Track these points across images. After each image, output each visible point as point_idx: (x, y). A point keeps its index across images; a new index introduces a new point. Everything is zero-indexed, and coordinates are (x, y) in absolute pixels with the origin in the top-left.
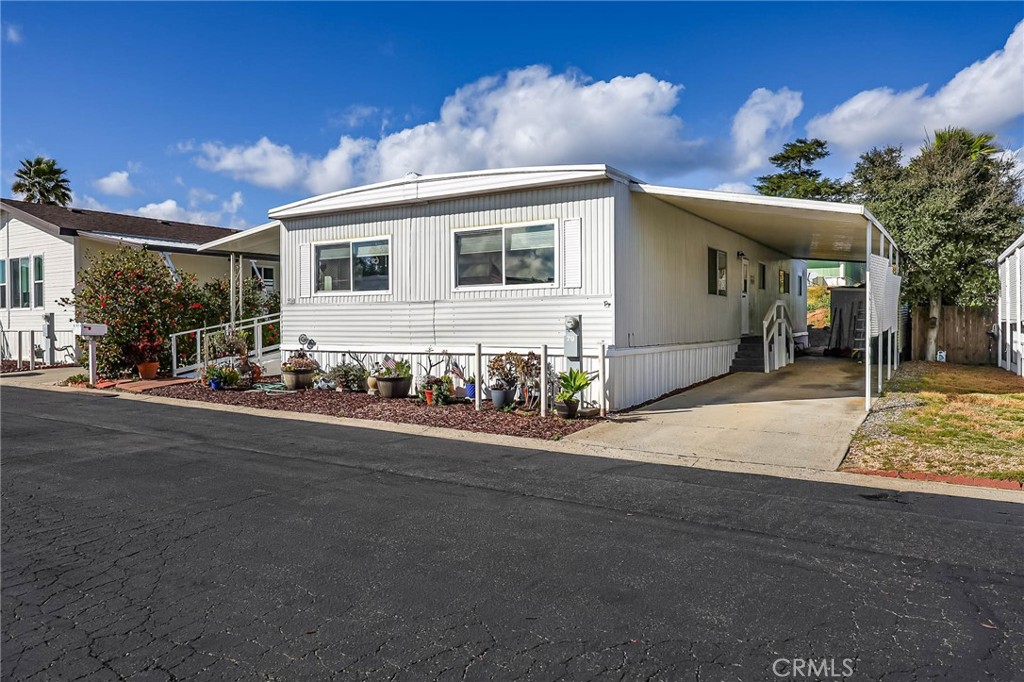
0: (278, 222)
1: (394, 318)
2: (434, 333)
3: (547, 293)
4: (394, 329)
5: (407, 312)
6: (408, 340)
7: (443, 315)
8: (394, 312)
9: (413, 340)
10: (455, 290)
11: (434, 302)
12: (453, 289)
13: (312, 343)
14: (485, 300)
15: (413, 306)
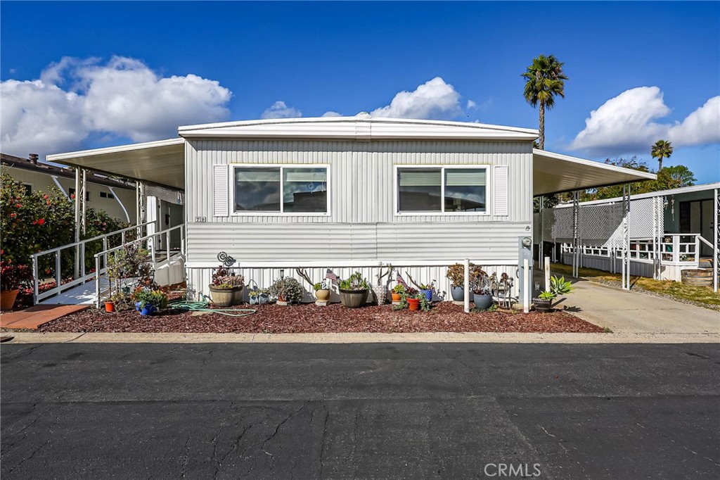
0: (182, 140)
1: (332, 237)
2: (376, 250)
3: (480, 219)
4: (332, 246)
5: (349, 232)
6: (350, 256)
7: (385, 235)
8: (332, 232)
9: (353, 256)
10: (398, 214)
11: (377, 224)
12: (396, 213)
13: (231, 260)
14: (426, 223)
15: (353, 227)
